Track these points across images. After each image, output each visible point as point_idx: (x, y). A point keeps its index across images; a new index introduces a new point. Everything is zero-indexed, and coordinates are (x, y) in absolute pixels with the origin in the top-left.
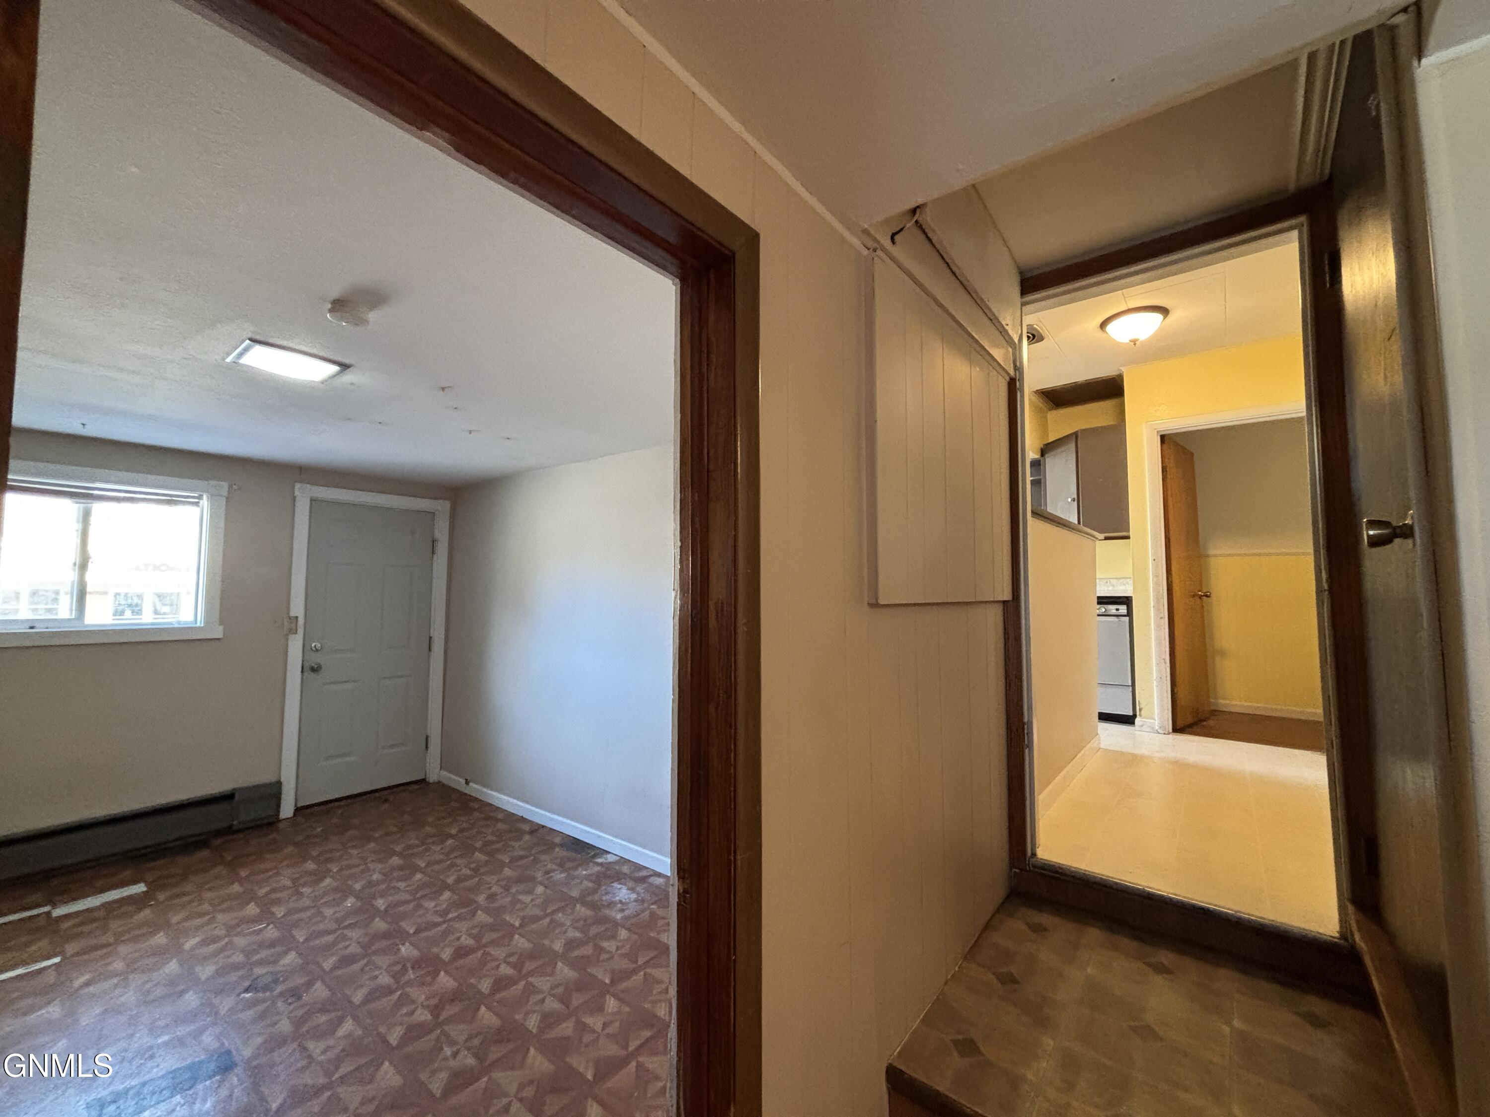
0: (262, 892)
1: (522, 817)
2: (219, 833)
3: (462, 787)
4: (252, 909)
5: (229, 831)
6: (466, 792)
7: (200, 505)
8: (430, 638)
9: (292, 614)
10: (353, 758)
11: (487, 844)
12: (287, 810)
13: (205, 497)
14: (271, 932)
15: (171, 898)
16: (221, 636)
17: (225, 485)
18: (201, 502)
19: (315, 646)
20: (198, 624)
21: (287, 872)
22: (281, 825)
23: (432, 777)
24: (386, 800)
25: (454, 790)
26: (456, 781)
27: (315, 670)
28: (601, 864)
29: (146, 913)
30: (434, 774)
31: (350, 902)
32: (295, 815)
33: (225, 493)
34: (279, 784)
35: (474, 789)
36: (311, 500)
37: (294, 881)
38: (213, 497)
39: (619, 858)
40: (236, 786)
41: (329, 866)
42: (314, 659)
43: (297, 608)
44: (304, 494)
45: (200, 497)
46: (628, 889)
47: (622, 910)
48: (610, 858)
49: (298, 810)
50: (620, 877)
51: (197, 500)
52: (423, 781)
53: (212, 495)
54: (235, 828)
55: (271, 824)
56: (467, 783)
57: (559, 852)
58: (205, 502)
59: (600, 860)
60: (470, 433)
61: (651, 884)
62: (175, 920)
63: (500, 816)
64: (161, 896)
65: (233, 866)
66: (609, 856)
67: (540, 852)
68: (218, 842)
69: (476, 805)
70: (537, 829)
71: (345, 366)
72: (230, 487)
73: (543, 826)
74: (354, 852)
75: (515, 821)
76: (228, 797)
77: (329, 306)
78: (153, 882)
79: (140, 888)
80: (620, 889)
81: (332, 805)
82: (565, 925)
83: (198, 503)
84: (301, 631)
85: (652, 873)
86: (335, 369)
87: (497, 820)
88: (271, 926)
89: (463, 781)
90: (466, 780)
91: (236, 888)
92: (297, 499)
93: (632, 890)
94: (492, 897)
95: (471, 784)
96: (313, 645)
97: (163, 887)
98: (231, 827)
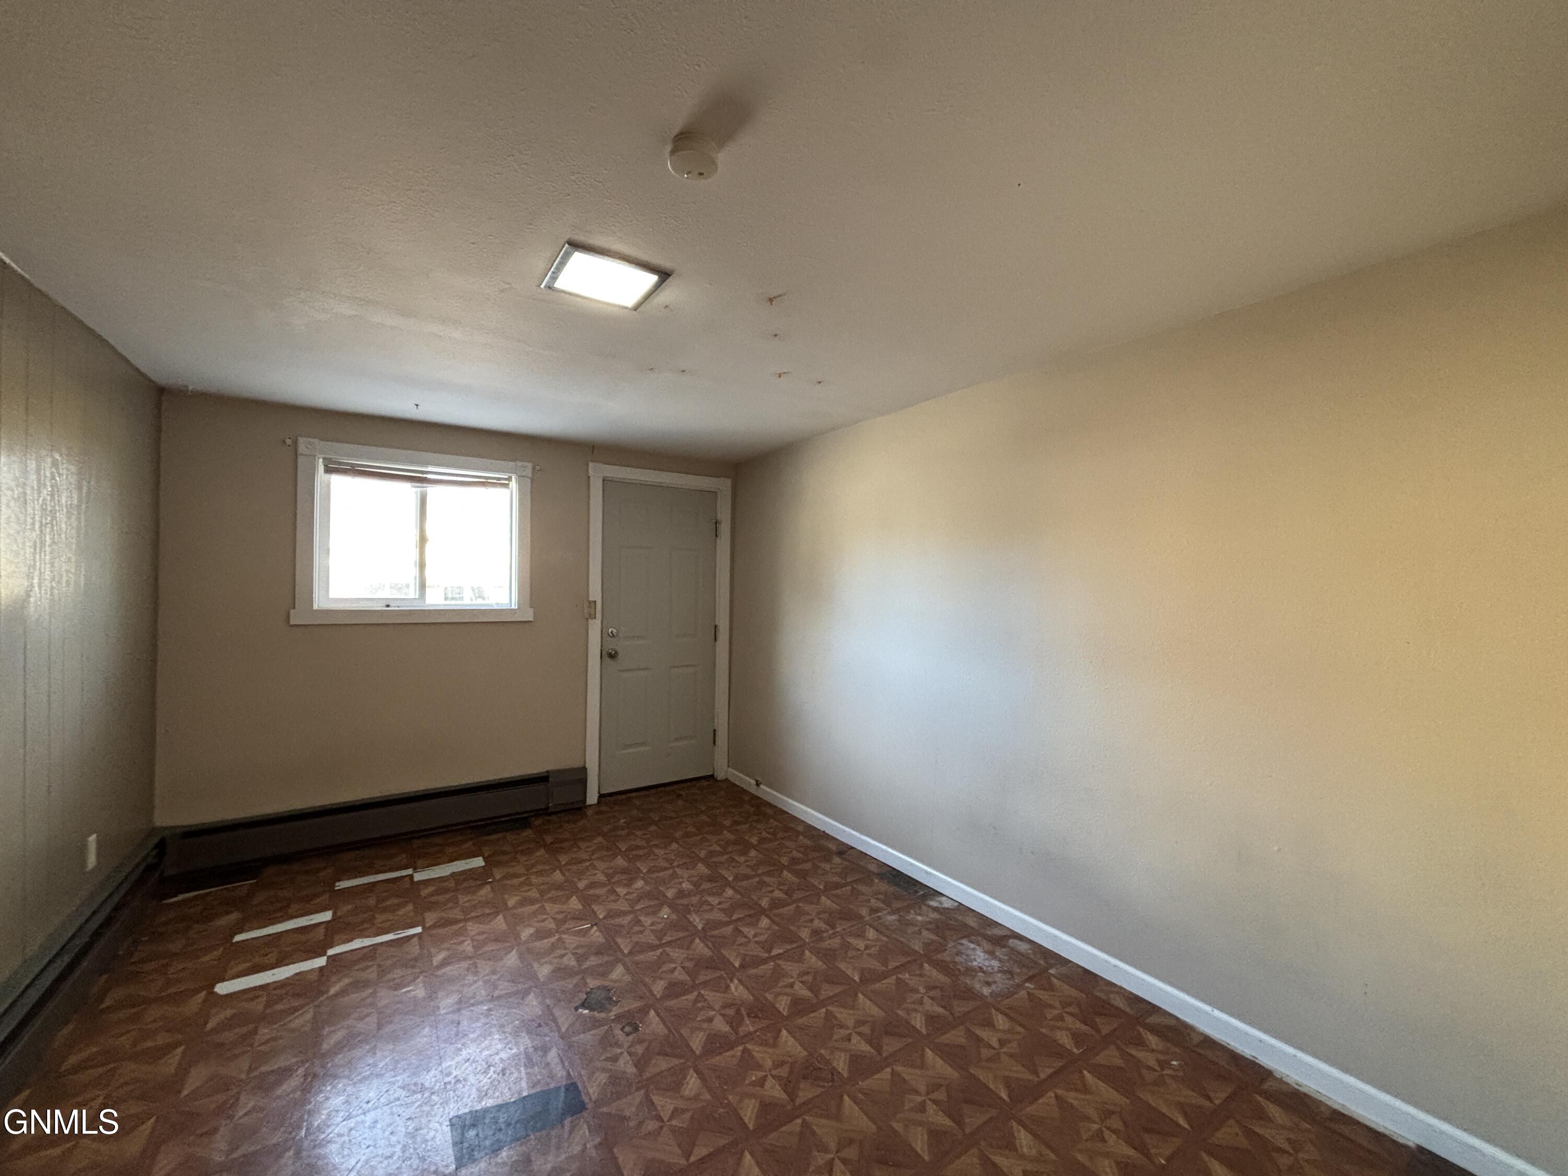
0: (581, 885)
1: (824, 832)
2: (538, 813)
3: (753, 790)
4: (575, 904)
5: (545, 812)
6: (756, 794)
7: (510, 486)
8: (716, 626)
9: (591, 599)
10: (646, 748)
11: (794, 861)
12: (592, 798)
13: (513, 478)
14: (596, 936)
15: (505, 877)
16: (532, 619)
17: (530, 465)
18: (510, 483)
19: (612, 632)
20: (513, 607)
21: (601, 865)
22: (589, 812)
23: (720, 776)
24: (679, 796)
25: (744, 791)
26: (746, 782)
27: (613, 656)
28: (935, 909)
29: (485, 891)
30: (722, 770)
31: (665, 913)
32: (599, 802)
33: (530, 475)
34: (584, 770)
35: (767, 792)
36: (603, 480)
37: (609, 877)
38: (520, 477)
39: (956, 904)
40: (550, 767)
41: (639, 864)
42: (611, 645)
43: (595, 593)
44: (598, 472)
45: (509, 479)
46: (984, 952)
47: (988, 984)
48: (947, 904)
49: (601, 796)
50: (968, 932)
51: (507, 482)
52: (712, 776)
53: (519, 476)
54: (551, 810)
55: (580, 809)
56: (758, 784)
57: (882, 886)
58: (514, 484)
59: (933, 904)
60: (780, 377)
61: (1013, 950)
62: (511, 902)
63: (800, 828)
64: (498, 873)
65: (554, 849)
66: (944, 899)
67: (855, 881)
68: (538, 822)
69: (770, 811)
70: (845, 850)
71: (664, 275)
72: (534, 468)
73: (852, 848)
74: (660, 852)
75: (818, 836)
76: (543, 779)
77: (669, 148)
78: (489, 856)
79: (479, 862)
80: (974, 949)
81: (629, 795)
82: (917, 992)
83: (508, 484)
84: (599, 615)
85: (1009, 933)
86: (653, 279)
87: (798, 833)
88: (595, 928)
89: (753, 782)
90: (757, 781)
91: (558, 876)
92: (591, 478)
93: (991, 953)
94: (816, 933)
95: (762, 786)
96: (610, 630)
97: (498, 864)
98: (547, 808)
